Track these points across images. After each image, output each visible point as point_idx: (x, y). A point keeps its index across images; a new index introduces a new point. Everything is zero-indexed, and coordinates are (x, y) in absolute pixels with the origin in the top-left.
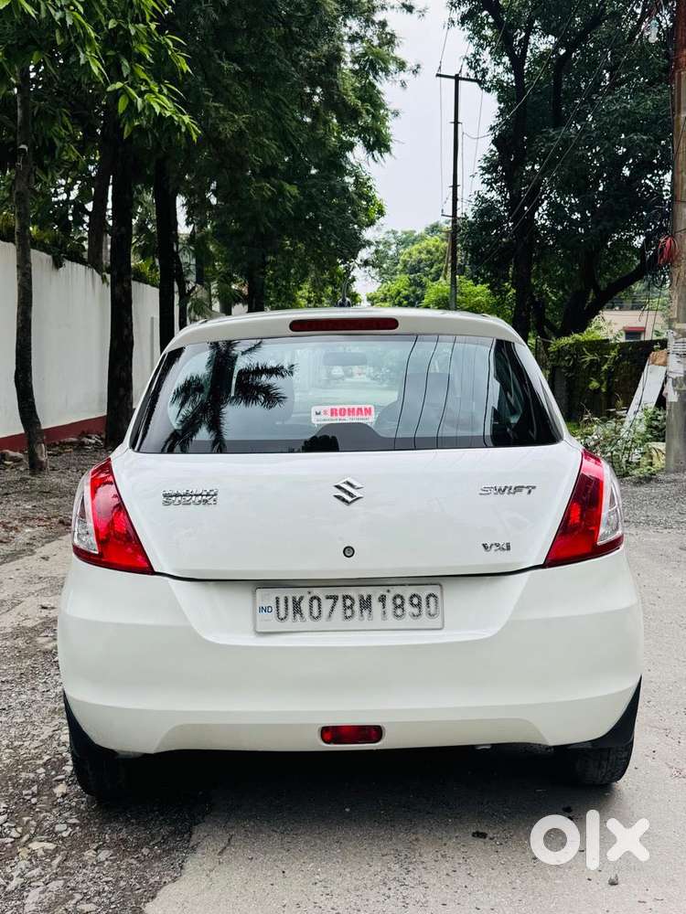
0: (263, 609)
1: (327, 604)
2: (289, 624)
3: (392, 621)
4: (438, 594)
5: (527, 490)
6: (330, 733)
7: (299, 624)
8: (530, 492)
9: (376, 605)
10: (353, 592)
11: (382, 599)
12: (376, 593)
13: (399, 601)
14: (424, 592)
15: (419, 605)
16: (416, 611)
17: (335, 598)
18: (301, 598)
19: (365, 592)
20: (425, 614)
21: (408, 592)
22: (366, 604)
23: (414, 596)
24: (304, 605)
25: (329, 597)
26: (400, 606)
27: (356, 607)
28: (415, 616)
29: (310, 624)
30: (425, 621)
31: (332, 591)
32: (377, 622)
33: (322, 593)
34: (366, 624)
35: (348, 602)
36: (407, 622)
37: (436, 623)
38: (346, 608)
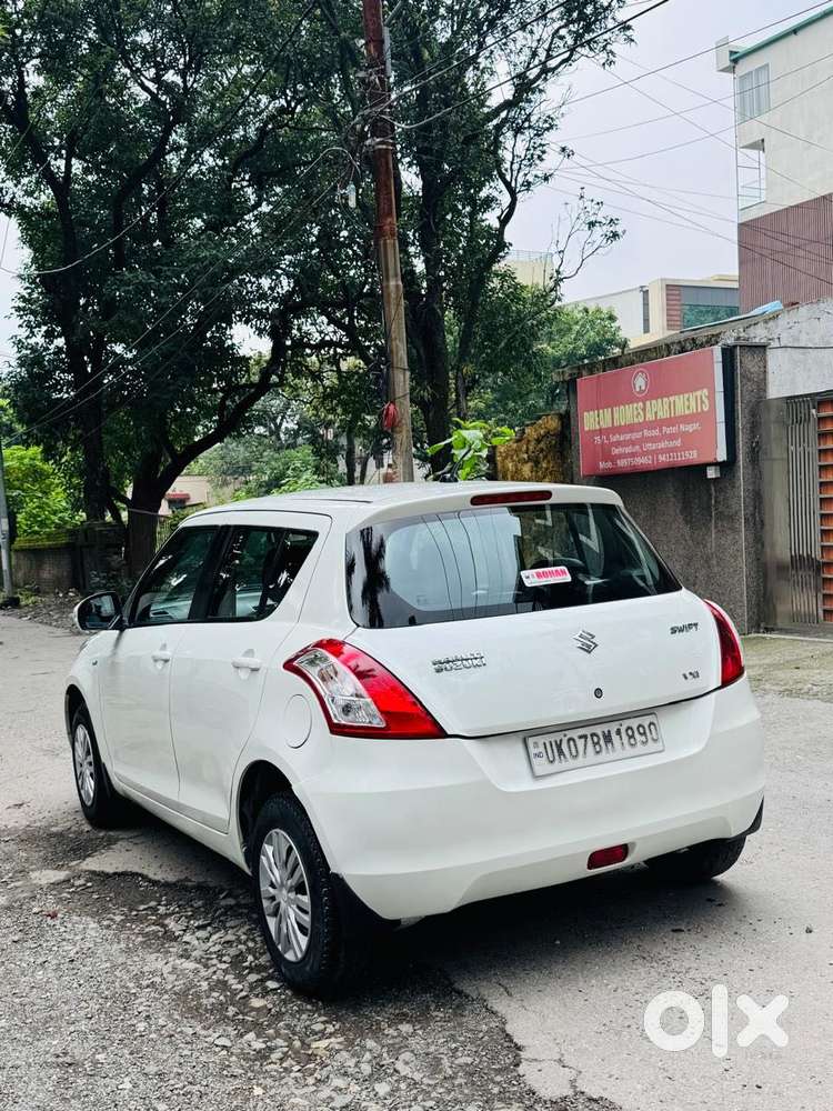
0: (537, 754)
1: (580, 743)
2: (557, 766)
3: (629, 751)
4: (656, 722)
7: (565, 765)
9: (615, 738)
10: (599, 730)
11: (618, 732)
12: (613, 727)
13: (630, 732)
14: (646, 721)
15: (645, 733)
16: (643, 738)
17: (585, 737)
18: (561, 741)
19: (605, 728)
20: (650, 740)
21: (635, 723)
22: (608, 738)
23: (640, 726)
24: (564, 747)
25: (580, 737)
26: (632, 736)
27: (602, 742)
28: (644, 743)
29: (571, 763)
30: (651, 746)
31: (582, 731)
32: (619, 753)
33: (575, 734)
34: (612, 756)
35: (595, 739)
36: (640, 749)
37: (659, 746)
38: (595, 744)
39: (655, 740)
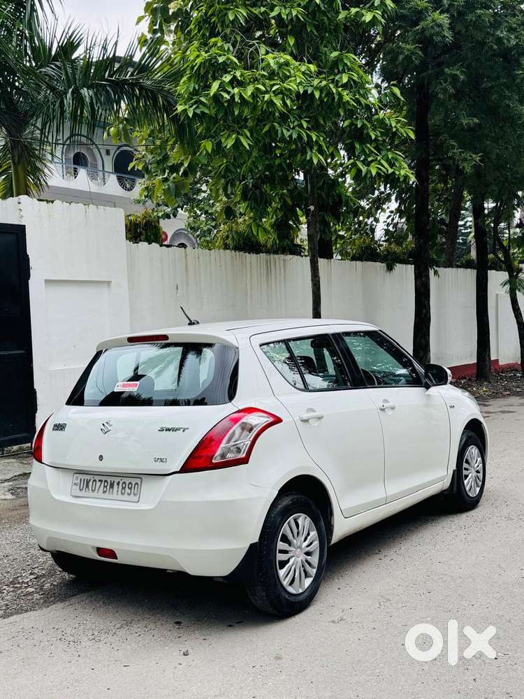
0: (75, 484)
1: (98, 483)
2: (83, 493)
3: (120, 497)
4: (139, 483)
5: (182, 430)
6: (100, 551)
7: (87, 494)
8: (183, 431)
9: (116, 486)
10: (109, 479)
11: (118, 484)
12: (116, 480)
13: (124, 485)
14: (134, 481)
15: (131, 489)
16: (129, 491)
17: (101, 481)
18: (90, 480)
19: (113, 479)
20: (132, 494)
21: (128, 481)
22: (112, 486)
23: (130, 483)
24: (90, 484)
25: (99, 481)
26: (124, 488)
27: (108, 487)
28: (129, 494)
29: (91, 494)
30: (132, 498)
31: (101, 478)
32: (115, 496)
33: (97, 478)
34: (110, 496)
35: (106, 484)
36: (126, 497)
37: (136, 499)
38: (105, 487)
39: (135, 495)
